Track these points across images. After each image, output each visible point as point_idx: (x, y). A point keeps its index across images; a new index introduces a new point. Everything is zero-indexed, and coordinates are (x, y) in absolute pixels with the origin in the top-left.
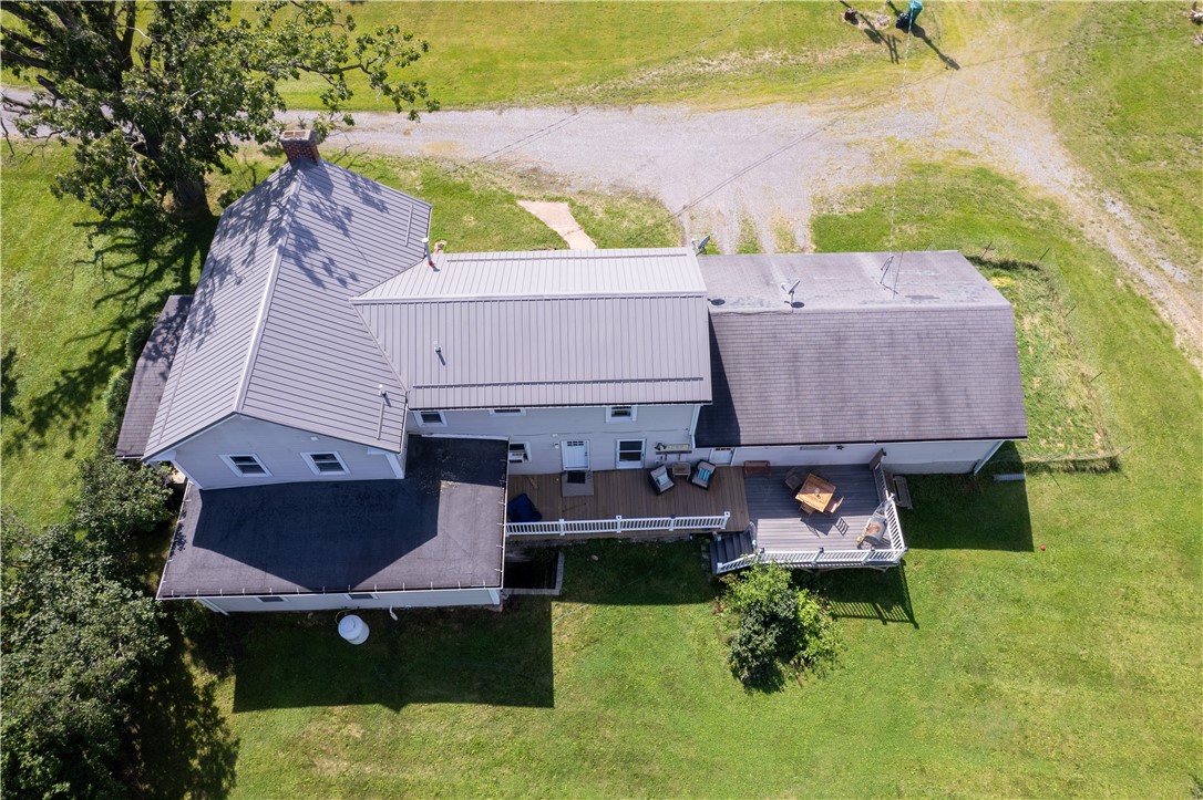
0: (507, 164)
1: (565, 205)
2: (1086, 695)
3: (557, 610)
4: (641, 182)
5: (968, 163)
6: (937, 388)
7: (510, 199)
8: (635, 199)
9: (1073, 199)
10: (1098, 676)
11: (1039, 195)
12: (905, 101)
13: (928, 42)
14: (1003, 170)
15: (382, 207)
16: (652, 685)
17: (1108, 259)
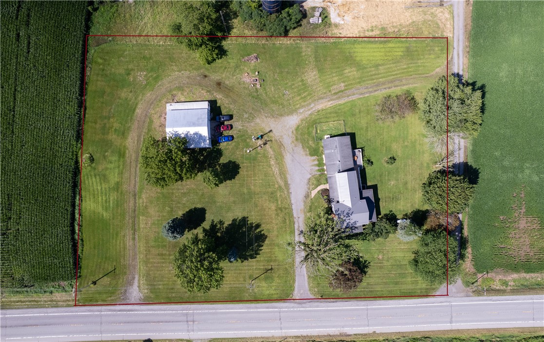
0: (304, 201)
1: (312, 192)
2: (369, 129)
3: (368, 185)
4: (306, 181)
5: (294, 132)
6: (346, 146)
7: (311, 199)
8: (309, 182)
9: (300, 117)
10: (367, 128)
11: (300, 122)
12: (281, 140)
13: (265, 134)
14: (295, 127)
15: (338, 209)
16: (374, 174)
17: (311, 115)
